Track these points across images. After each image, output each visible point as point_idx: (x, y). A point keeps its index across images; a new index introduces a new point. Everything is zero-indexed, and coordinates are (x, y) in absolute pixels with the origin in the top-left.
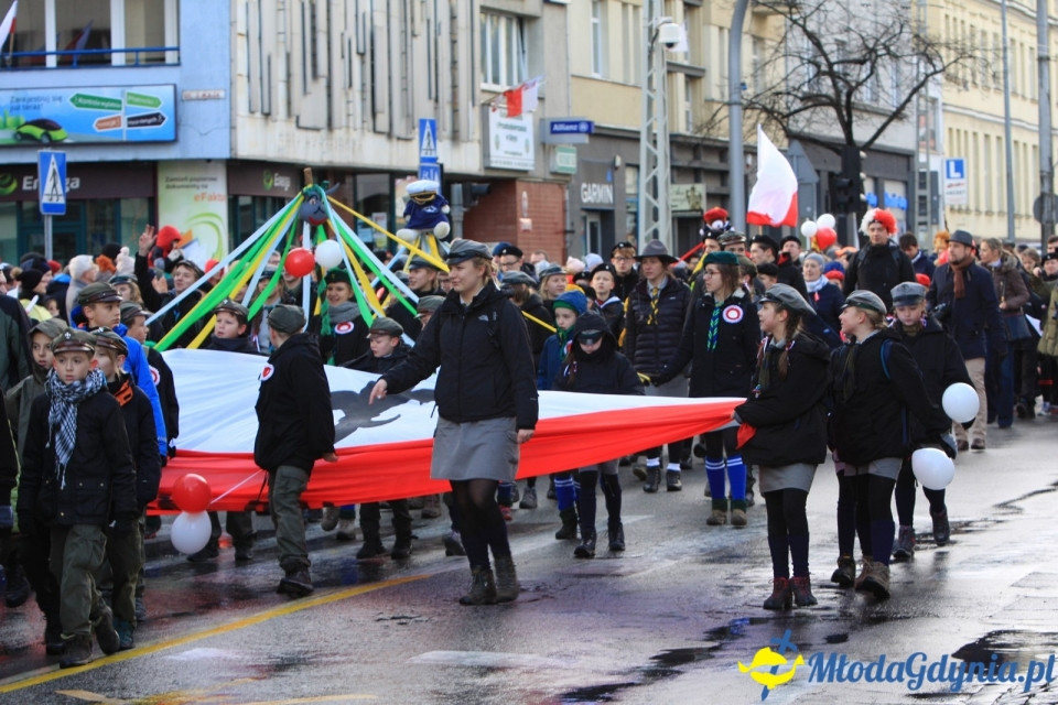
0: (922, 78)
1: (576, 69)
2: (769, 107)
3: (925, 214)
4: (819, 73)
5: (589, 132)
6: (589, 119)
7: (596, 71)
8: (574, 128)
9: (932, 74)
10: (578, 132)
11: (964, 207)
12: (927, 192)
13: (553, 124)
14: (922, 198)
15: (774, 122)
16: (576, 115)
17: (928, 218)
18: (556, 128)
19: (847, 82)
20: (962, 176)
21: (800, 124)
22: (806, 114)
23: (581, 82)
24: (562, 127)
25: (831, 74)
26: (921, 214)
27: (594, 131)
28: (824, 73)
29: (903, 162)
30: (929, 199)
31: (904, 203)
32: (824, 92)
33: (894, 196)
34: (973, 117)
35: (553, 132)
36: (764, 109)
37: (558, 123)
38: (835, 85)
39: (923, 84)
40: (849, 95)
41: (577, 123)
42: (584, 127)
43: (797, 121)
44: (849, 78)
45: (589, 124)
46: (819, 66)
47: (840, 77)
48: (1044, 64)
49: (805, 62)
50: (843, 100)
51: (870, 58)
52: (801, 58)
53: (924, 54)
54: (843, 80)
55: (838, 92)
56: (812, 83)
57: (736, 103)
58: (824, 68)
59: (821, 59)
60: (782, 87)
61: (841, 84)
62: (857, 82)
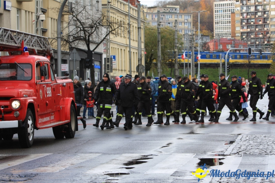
0: (108, 32)
1: (12, 28)
2: (67, 39)
3: (109, 70)
4: (81, 30)
9: (111, 31)
11: (115, 69)
12: (109, 64)
14: (108, 65)
15: (68, 44)
17: (109, 71)
19: (89, 33)
20: (115, 60)
21: (75, 44)
22: (77, 41)
25: (84, 30)
26: (107, 70)
28: (82, 30)
29: (99, 56)
30: (110, 65)
31: (99, 67)
32: (82, 35)
33: (97, 65)
34: (118, 44)
36: (65, 40)
38: (85, 33)
39: (109, 34)
40: (89, 36)
43: (74, 44)
44: (89, 32)
46: (81, 28)
47: (86, 31)
48: (140, 29)
49: (77, 27)
50: (87, 39)
51: (94, 26)
52: (76, 26)
53: (109, 25)
54: (87, 32)
55: (86, 36)
56: (79, 33)
57: (59, 38)
58: (82, 29)
59: (81, 26)
60: (71, 34)
61: (87, 33)
62: (91, 33)
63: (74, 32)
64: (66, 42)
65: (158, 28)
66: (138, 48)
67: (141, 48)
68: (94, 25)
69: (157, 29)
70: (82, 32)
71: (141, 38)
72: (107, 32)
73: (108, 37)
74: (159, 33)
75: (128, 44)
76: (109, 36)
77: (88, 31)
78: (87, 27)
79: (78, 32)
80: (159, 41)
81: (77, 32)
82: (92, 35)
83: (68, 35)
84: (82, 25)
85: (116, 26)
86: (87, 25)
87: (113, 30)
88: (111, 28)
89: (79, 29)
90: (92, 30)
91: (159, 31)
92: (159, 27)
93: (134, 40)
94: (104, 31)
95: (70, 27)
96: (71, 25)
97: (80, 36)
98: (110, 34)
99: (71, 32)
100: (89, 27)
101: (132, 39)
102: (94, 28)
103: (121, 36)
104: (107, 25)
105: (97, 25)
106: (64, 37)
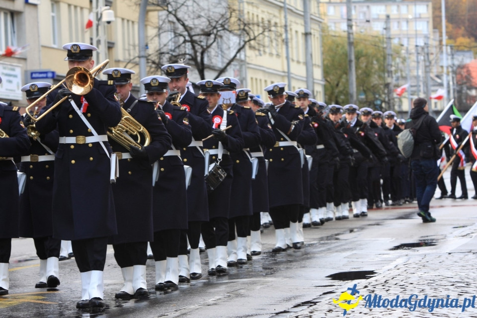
0: (242, 43)
1: (44, 42)
2: (157, 61)
4: (185, 41)
5: (53, 77)
6: (53, 70)
7: (54, 43)
8: (44, 75)
9: (250, 40)
10: (47, 77)
13: (32, 74)
16: (44, 68)
18: (34, 75)
19: (202, 47)
23: (46, 50)
24: (37, 75)
25: (193, 42)
27: (56, 78)
28: (188, 41)
32: (188, 52)
34: (264, 71)
35: (33, 78)
36: (154, 63)
37: (35, 73)
38: (194, 48)
39: (244, 46)
40: (202, 53)
41: (46, 73)
42: (50, 75)
44: (202, 44)
45: (53, 73)
46: (185, 37)
47: (197, 43)
48: (309, 37)
49: (177, 35)
50: (199, 59)
51: (213, 33)
52: (175, 33)
53: (244, 30)
54: (199, 45)
55: (196, 52)
56: (181, 47)
57: (143, 57)
58: (187, 38)
59: (186, 33)
60: (165, 50)
61: (198, 47)
62: (206, 46)
63: (171, 46)
64: (156, 67)
65: (349, 34)
66: (307, 78)
67: (314, 79)
68: (213, 29)
69: (345, 34)
70: (189, 45)
71: (311, 55)
72: (239, 44)
73: (241, 55)
74: (351, 44)
75: (286, 70)
76: (245, 51)
77: (201, 41)
78: (198, 35)
79: (179, 46)
80: (350, 61)
81: (177, 45)
82: (210, 50)
83: (159, 52)
84: (187, 30)
85: (258, 30)
86: (198, 31)
87: (252, 40)
88: (248, 34)
89: (182, 39)
90: (208, 40)
91: (352, 40)
92: (350, 31)
93: (298, 62)
94: (233, 41)
95: (163, 35)
96: (165, 32)
97: (183, 52)
98: (247, 47)
99: (165, 45)
100: (201, 35)
101: (295, 59)
102: (212, 36)
103: (271, 54)
104: (240, 29)
105: (219, 29)
106: (152, 56)
